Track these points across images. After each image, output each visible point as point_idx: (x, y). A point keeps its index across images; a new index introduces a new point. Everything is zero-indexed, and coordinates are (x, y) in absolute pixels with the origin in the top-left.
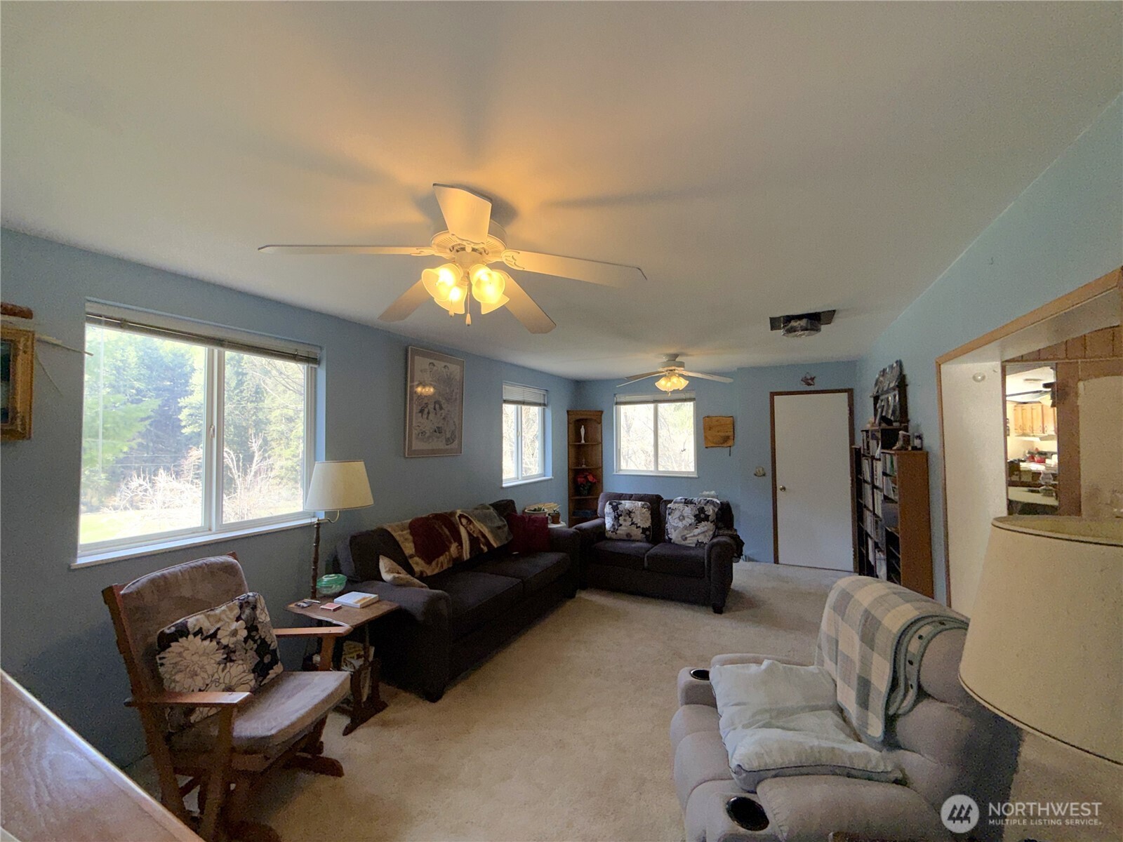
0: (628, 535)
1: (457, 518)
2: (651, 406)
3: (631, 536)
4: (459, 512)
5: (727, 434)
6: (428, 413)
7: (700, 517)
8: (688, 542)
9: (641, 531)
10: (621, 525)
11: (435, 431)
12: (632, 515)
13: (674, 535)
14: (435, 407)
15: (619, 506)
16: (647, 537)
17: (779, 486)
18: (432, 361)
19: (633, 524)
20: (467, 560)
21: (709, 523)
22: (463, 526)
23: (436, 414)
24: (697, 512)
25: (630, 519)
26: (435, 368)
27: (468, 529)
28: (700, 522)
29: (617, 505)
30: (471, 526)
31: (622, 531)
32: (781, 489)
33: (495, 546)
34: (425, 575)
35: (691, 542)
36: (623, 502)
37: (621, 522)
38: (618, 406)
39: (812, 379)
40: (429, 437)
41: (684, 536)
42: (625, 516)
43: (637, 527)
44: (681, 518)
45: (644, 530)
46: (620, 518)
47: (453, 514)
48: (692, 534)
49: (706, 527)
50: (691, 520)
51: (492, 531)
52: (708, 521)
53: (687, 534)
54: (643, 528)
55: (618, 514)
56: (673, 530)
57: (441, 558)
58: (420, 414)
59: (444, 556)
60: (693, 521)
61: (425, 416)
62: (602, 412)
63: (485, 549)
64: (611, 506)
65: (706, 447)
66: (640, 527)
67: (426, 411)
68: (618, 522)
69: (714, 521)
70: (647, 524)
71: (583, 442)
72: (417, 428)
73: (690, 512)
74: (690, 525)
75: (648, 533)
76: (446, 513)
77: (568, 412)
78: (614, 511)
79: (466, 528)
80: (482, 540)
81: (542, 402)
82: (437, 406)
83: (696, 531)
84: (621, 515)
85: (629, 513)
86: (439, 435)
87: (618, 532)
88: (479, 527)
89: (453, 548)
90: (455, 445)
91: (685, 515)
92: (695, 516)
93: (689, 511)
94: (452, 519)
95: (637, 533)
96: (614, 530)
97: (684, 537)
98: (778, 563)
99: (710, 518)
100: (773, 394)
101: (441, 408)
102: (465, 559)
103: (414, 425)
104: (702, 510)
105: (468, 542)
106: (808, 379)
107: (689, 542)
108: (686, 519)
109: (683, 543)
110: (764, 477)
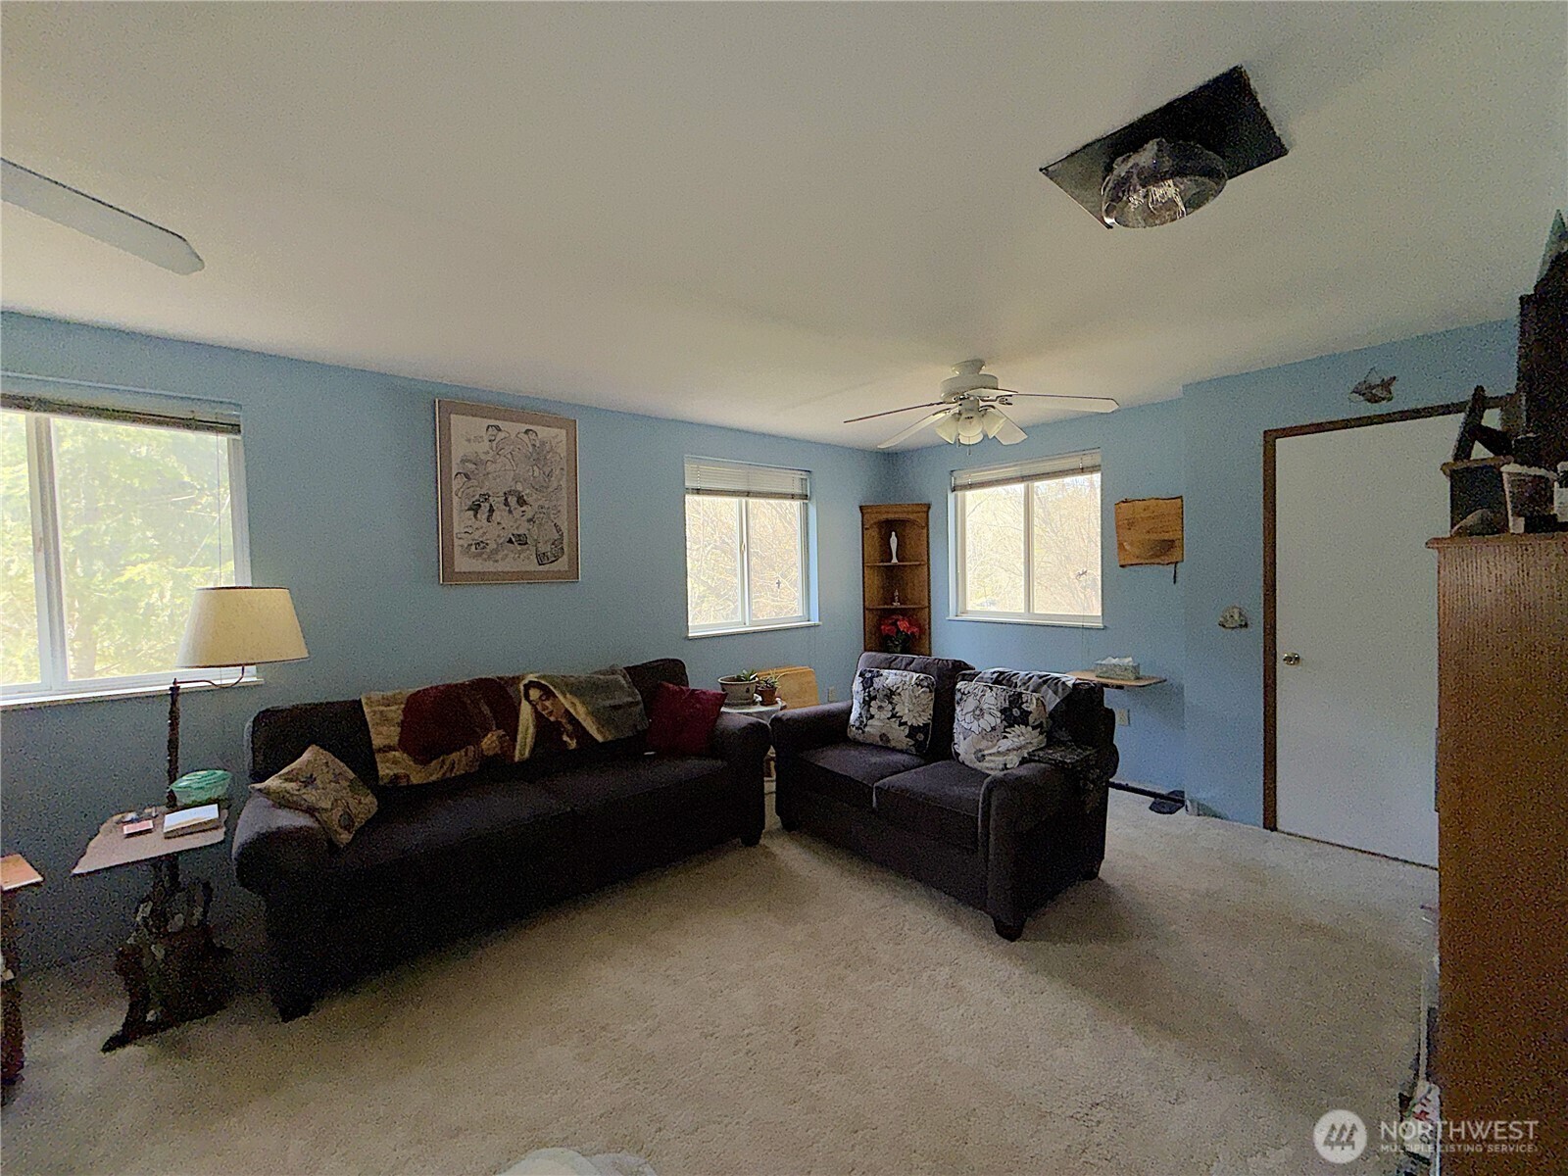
0: (883, 736)
1: (522, 688)
2: (1020, 488)
3: (888, 741)
4: (531, 677)
5: (1166, 537)
6: (491, 510)
7: (1013, 715)
8: (985, 764)
9: (907, 731)
10: (872, 717)
11: (510, 541)
12: (896, 698)
13: (963, 746)
14: (506, 499)
15: (876, 680)
16: (918, 745)
17: (1282, 653)
18: (493, 422)
19: (893, 716)
20: (522, 763)
21: (1029, 728)
22: (530, 702)
23: (510, 512)
24: (1007, 705)
25: (890, 707)
26: (501, 435)
27: (539, 708)
28: (1011, 726)
29: (872, 678)
30: (548, 703)
31: (874, 727)
32: (1288, 659)
33: (600, 738)
34: (404, 783)
35: (992, 765)
36: (885, 672)
37: (873, 711)
38: (959, 493)
39: (1386, 385)
40: (496, 551)
41: (980, 751)
42: (882, 701)
43: (901, 724)
44: (978, 712)
45: (914, 731)
46: (873, 703)
47: (516, 680)
48: (994, 750)
49: (1023, 738)
50: (993, 720)
51: (595, 714)
52: (1027, 725)
53: (988, 748)
54: (912, 726)
55: (869, 695)
56: (961, 737)
57: (455, 756)
58: (471, 513)
59: (463, 752)
60: (999, 721)
61: (483, 515)
62: (929, 506)
63: (573, 744)
64: (861, 679)
65: (1122, 566)
66: (905, 723)
67: (485, 507)
68: (868, 711)
69: (1040, 725)
70: (923, 719)
71: (895, 560)
72: (463, 535)
73: (993, 701)
74: (993, 729)
75: (921, 737)
76: (501, 678)
77: (861, 508)
78: (864, 689)
79: (534, 707)
80: (570, 728)
81: (797, 491)
82: (513, 500)
83: (1004, 745)
84: (875, 698)
85: (890, 694)
86: (519, 548)
87: (866, 729)
88: (567, 706)
89: (490, 742)
90: (562, 564)
91: (985, 707)
92: (1003, 711)
93: (993, 699)
94: (510, 690)
95: (899, 736)
96: (862, 726)
97: (980, 755)
98: (1274, 829)
99: (1031, 719)
100: (1271, 437)
101: (521, 502)
102: (516, 759)
103: (455, 531)
104: (1016, 700)
105: (531, 730)
106: (1371, 387)
107: (987, 765)
108: (986, 716)
109: (978, 765)
110: (1243, 630)
